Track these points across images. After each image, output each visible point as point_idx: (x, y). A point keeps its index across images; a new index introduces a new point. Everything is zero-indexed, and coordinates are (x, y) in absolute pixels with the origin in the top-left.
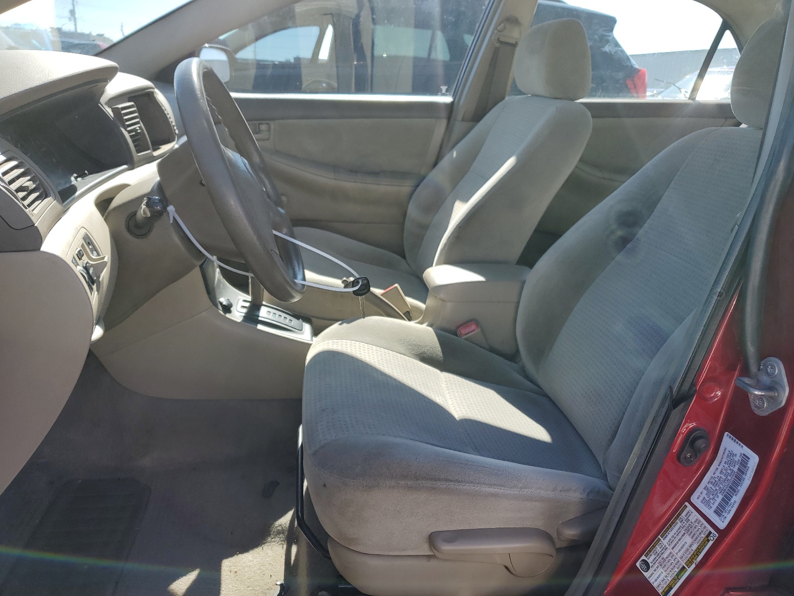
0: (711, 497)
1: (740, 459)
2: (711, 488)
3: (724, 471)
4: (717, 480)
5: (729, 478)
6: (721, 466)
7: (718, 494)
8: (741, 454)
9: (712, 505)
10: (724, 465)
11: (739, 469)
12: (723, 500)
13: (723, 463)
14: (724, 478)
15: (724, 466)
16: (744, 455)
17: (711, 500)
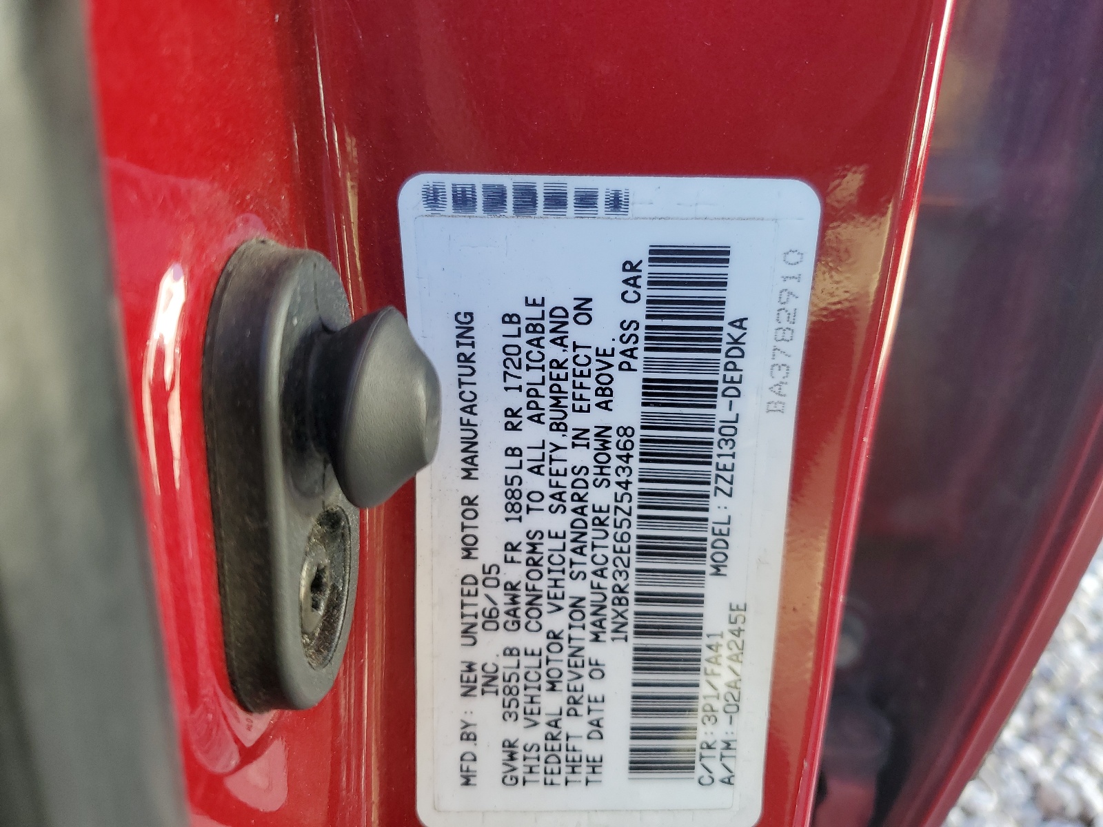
0: (552, 703)
1: (638, 312)
2: (510, 652)
3: (533, 483)
4: (515, 573)
5: (600, 497)
6: (493, 465)
7: (592, 651)
8: (631, 267)
9: (590, 749)
10: (513, 439)
11: (653, 391)
12: (644, 661)
13: (492, 439)
14: (562, 522)
15: (512, 452)
16: (659, 255)
17: (567, 725)
